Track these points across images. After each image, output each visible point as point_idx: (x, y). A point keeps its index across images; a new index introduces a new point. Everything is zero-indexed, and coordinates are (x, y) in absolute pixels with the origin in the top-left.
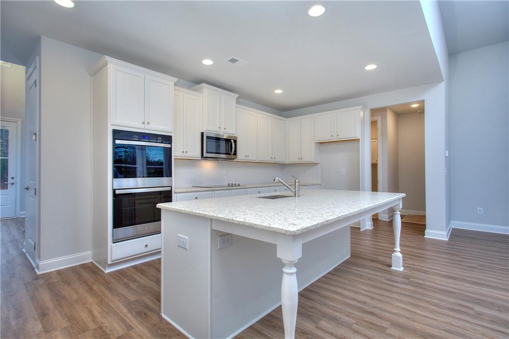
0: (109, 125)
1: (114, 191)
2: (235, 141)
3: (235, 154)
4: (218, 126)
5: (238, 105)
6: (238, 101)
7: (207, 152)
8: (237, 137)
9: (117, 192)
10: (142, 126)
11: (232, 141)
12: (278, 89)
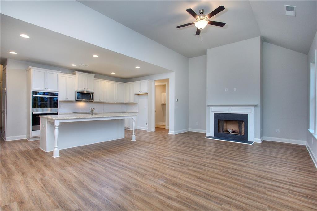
0: (31, 90)
1: (33, 113)
2: (93, 94)
3: (93, 99)
4: (84, 88)
5: (95, 79)
6: (95, 77)
7: (78, 99)
8: (94, 92)
9: (34, 113)
10: (45, 90)
11: (91, 94)
12: (113, 72)
